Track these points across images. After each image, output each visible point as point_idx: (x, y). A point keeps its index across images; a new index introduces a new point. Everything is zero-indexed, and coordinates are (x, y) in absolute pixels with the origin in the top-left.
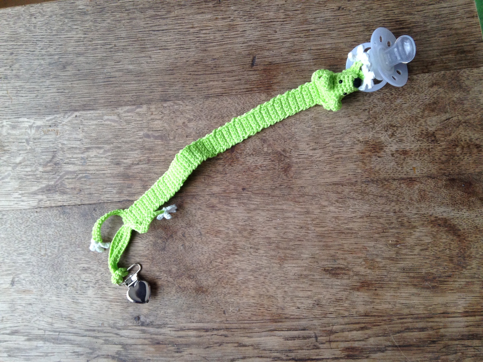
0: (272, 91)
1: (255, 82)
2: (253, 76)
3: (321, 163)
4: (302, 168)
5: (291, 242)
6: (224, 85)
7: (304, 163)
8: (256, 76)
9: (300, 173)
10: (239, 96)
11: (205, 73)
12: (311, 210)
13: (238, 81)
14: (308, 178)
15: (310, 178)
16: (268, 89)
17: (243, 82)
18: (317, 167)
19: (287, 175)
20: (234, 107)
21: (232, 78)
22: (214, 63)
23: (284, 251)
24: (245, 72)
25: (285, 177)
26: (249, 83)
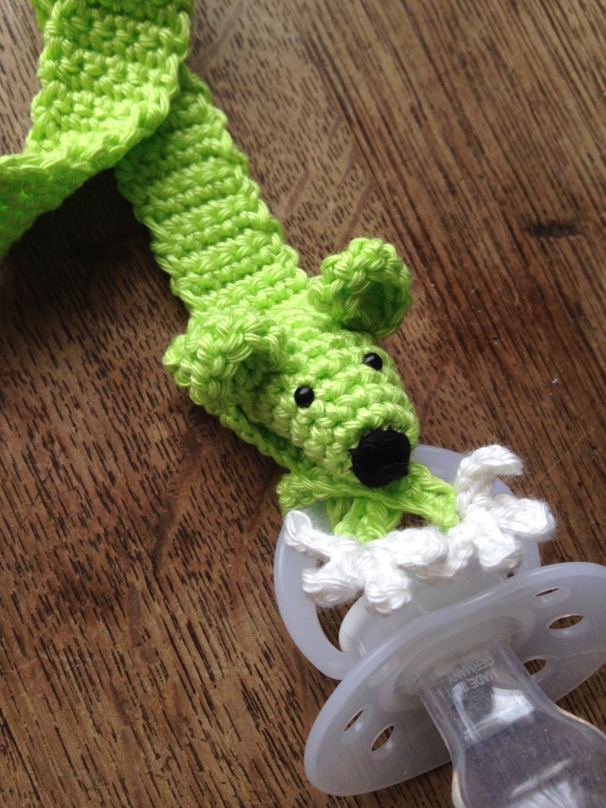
0: (458, 362)
1: (468, 263)
2: (492, 248)
3: (185, 778)
4: (119, 681)
6: (400, 120)
7: (154, 682)
8: (497, 260)
11: (421, 19)
13: (442, 183)
16: (461, 339)
17: (450, 207)
18: (157, 766)
19: (49, 610)
21: (447, 151)
24: (493, 204)
25: (33, 603)
26: (456, 236)
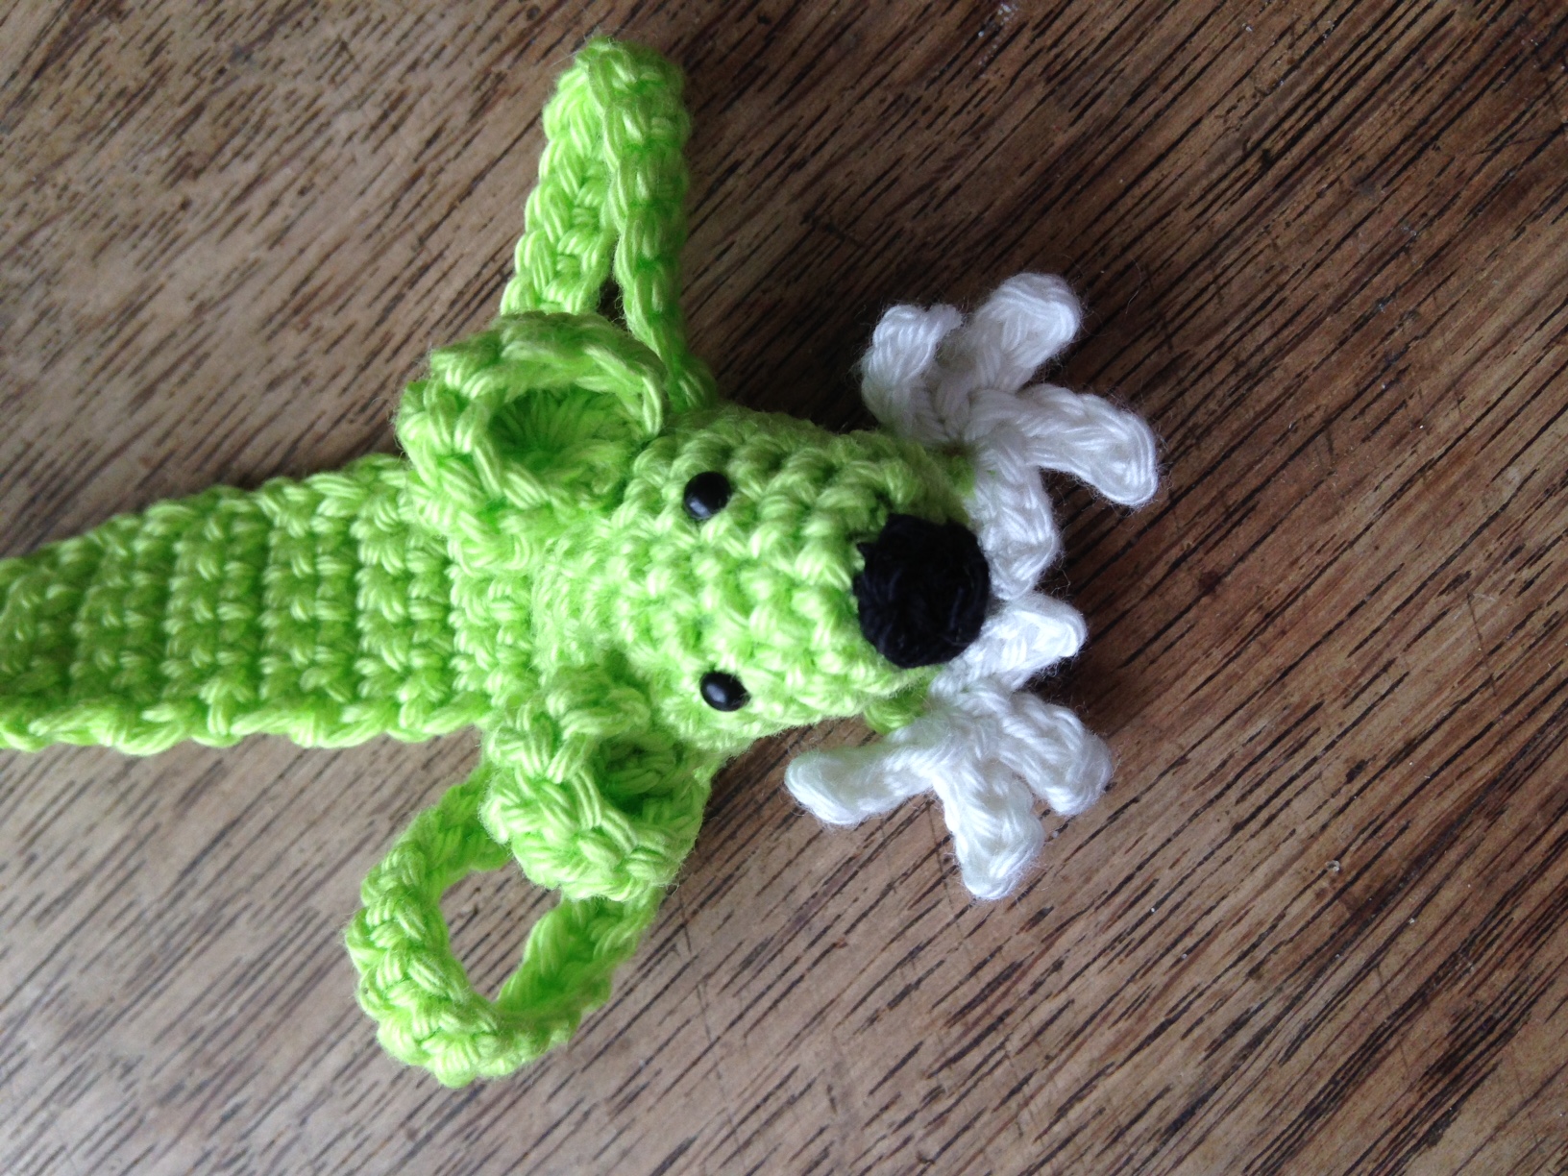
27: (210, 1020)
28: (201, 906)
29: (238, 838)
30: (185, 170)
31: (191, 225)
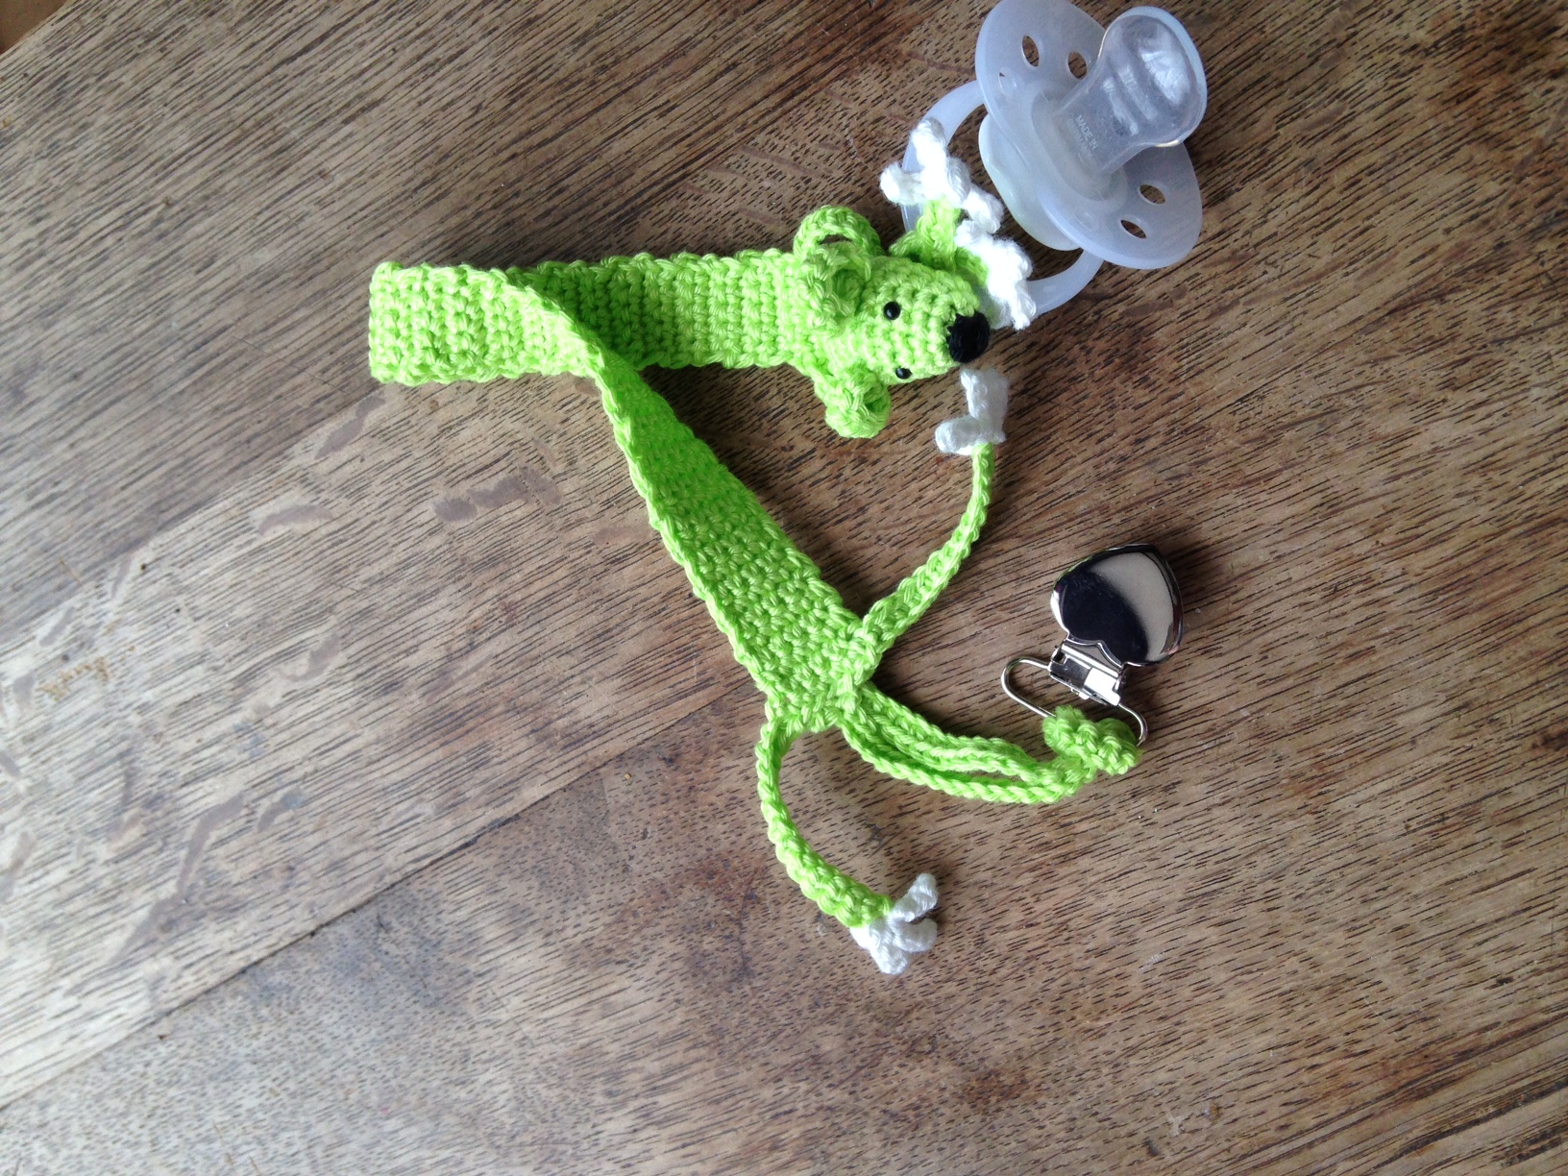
0: (897, 41)
1: (801, 42)
2: (784, 18)
3: (1283, 247)
4: (1203, 313)
5: (1319, 683)
6: (675, 127)
7: (1202, 284)
8: (794, 12)
9: (1205, 340)
10: (760, 139)
11: (570, 117)
12: (1341, 487)
13: (727, 77)
14: (1257, 345)
15: (1265, 340)
16: (875, 40)
17: (749, 67)
18: (1273, 272)
19: (1146, 378)
20: (764, 197)
21: (696, 76)
22: (591, 56)
23: (1302, 740)
24: (740, 22)
25: (1140, 392)
26: (776, 58)
27: (1329, 752)
28: (1342, 703)
29: (1370, 681)
30: (1450, 384)
31: (1445, 411)
